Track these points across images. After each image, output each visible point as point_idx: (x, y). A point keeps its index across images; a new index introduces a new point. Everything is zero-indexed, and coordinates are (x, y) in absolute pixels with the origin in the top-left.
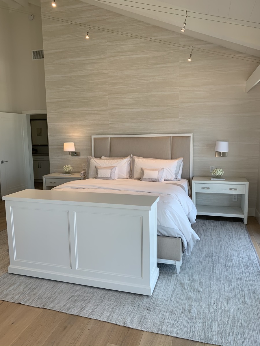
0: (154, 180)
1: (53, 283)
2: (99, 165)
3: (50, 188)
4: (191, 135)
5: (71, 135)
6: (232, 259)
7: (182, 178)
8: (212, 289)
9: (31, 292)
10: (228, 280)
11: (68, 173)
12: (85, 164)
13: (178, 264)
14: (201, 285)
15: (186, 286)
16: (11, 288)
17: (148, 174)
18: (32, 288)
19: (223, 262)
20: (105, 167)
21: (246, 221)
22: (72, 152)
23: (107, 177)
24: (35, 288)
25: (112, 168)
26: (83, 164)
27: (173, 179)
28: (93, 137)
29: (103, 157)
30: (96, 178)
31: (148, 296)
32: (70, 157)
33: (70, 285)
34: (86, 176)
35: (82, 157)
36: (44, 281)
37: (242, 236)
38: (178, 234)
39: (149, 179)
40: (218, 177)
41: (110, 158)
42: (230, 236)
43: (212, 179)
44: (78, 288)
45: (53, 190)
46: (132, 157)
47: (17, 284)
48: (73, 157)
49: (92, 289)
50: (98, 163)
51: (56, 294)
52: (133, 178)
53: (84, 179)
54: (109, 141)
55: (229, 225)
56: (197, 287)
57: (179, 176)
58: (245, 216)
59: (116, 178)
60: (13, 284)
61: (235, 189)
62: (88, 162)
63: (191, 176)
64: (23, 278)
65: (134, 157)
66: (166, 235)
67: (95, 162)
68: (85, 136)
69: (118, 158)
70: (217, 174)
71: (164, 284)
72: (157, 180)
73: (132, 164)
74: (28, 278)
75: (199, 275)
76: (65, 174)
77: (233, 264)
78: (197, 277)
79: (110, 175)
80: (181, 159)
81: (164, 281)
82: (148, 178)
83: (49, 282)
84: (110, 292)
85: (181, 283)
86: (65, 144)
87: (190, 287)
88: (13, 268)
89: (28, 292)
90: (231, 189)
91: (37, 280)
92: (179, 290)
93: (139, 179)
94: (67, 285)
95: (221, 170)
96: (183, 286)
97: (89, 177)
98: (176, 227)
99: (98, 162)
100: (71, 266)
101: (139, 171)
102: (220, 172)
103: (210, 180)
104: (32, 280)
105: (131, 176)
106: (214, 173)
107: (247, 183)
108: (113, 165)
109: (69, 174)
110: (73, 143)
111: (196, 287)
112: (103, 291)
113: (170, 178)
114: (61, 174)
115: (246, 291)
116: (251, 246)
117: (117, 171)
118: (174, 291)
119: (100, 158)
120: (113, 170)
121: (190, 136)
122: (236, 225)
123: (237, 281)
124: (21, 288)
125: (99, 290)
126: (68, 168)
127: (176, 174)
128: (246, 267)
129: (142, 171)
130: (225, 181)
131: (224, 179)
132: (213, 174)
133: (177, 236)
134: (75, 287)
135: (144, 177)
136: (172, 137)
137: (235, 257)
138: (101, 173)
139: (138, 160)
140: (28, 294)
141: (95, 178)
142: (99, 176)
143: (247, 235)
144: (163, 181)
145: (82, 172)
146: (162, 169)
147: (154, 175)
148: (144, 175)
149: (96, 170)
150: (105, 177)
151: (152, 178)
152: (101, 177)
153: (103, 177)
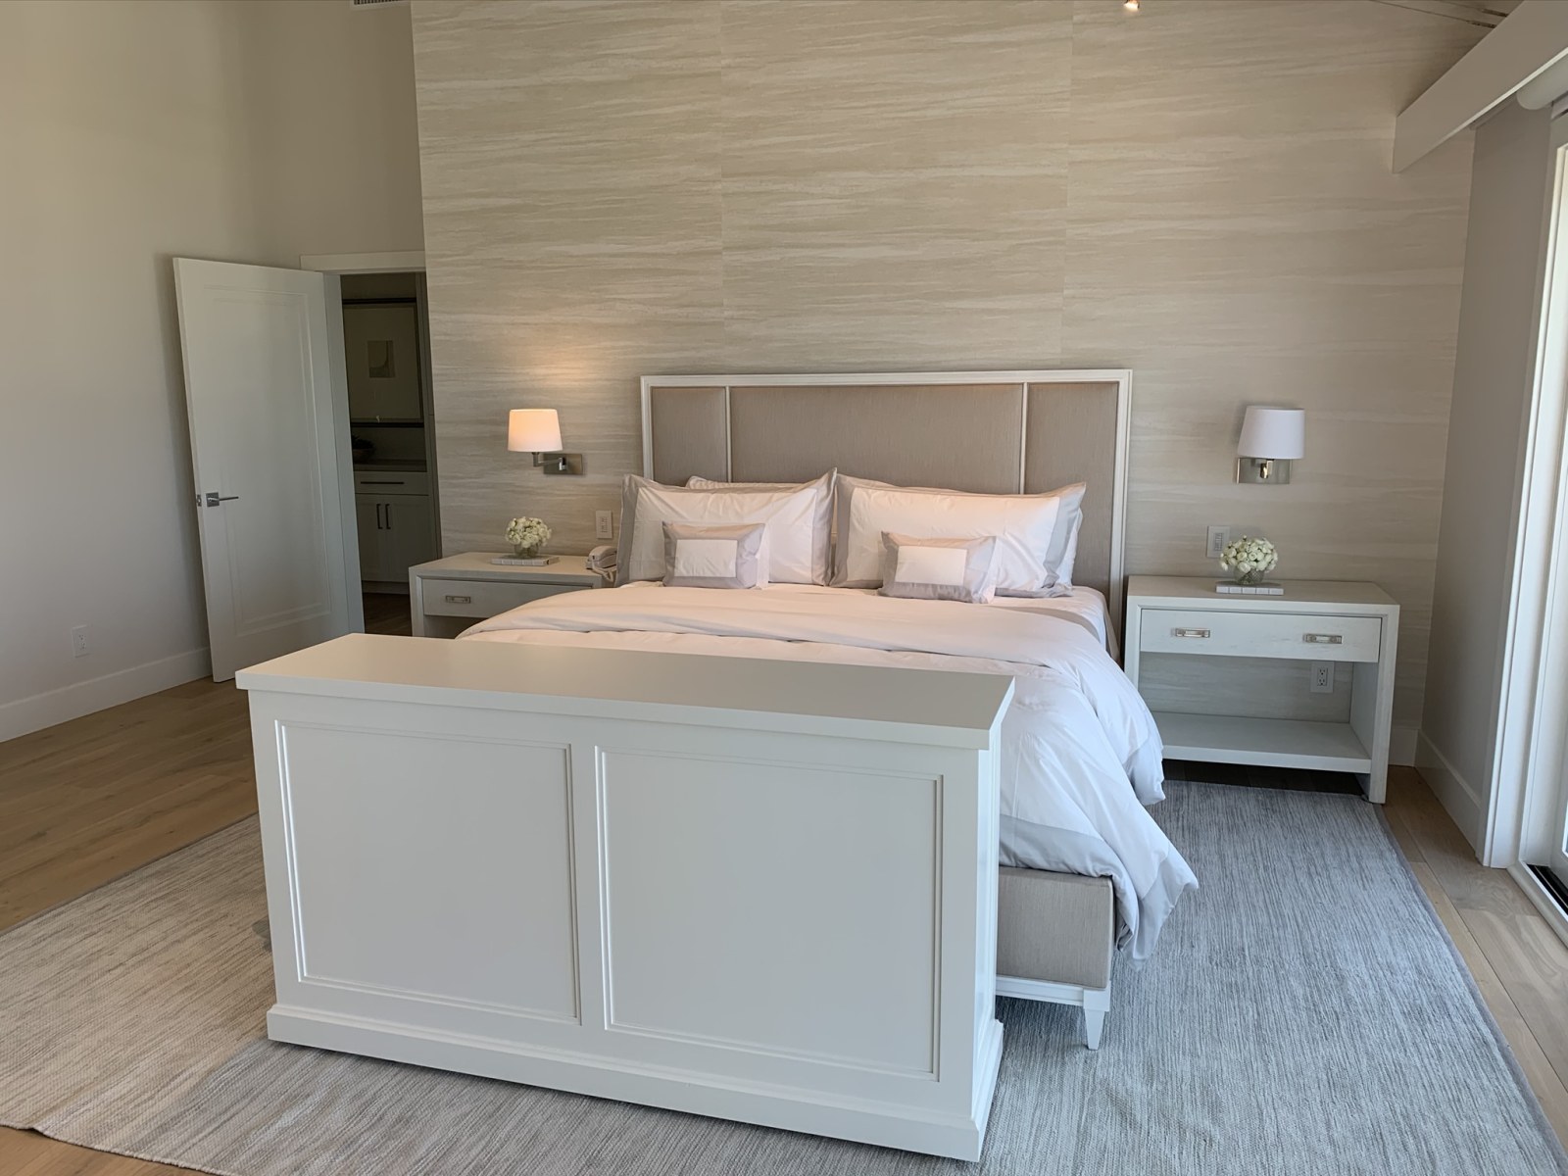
0: (944, 594)
1: (490, 1094)
2: (682, 517)
3: (451, 626)
4: (1123, 377)
5: (540, 371)
6: (1341, 979)
7: (1075, 582)
8: (1270, 1130)
9: (389, 1136)
10: (1337, 1083)
11: (529, 553)
12: (607, 514)
13: (1095, 1005)
14: (1215, 1109)
15: (1141, 1116)
16: (287, 1119)
17: (917, 563)
18: (390, 1118)
19: (1300, 992)
20: (708, 530)
21: (1378, 791)
22: (547, 456)
23: (718, 575)
24: (403, 1121)
25: (741, 534)
26: (600, 514)
27: (1036, 587)
28: (646, 383)
29: (693, 482)
30: (664, 578)
31: (959, 1163)
32: (537, 477)
33: (573, 1102)
34: (614, 574)
35: (592, 478)
36: (445, 1083)
37: (1373, 864)
38: (1096, 859)
39: (923, 589)
40: (1250, 579)
41: (732, 485)
42: (1310, 860)
43: (1221, 589)
44: (615, 1117)
45: (469, 638)
46: (838, 483)
47: (317, 1098)
48: (553, 479)
49: (682, 1125)
50: (677, 509)
51: (511, 1150)
52: (844, 584)
53: (608, 584)
54: (723, 407)
55: (1297, 805)
56: (1196, 1118)
57: (1064, 576)
58: (1374, 766)
59: (762, 583)
60: (293, 1100)
61: (1335, 639)
62: (627, 503)
63: (1116, 574)
64: (343, 1065)
65: (848, 480)
66: (1039, 861)
67: (659, 503)
68: (607, 380)
69: (769, 485)
70: (1246, 567)
71: (1031, 1099)
72: (964, 594)
73: (838, 514)
74: (366, 1067)
75: (1194, 1055)
76: (514, 561)
77: (1348, 1001)
78: (1184, 1066)
79: (732, 567)
80: (1075, 494)
81: (1032, 1087)
82: (919, 585)
83: (470, 1091)
84: (771, 1140)
85: (1112, 1098)
86: (513, 413)
87: (1163, 1114)
88: (287, 1017)
89: (370, 1139)
90: (1311, 638)
91: (412, 1079)
92: (1108, 1132)
93: (876, 586)
94: (559, 1104)
95: (1268, 546)
96: (1125, 1115)
97: (633, 575)
98: (1084, 825)
99: (672, 505)
100: (577, 1013)
101: (874, 548)
102: (1261, 556)
103: (1212, 592)
104: (387, 1077)
105: (833, 570)
106: (1233, 561)
107: (1392, 612)
108: (747, 521)
109: (534, 561)
110: (554, 412)
111: (1189, 1120)
112: (740, 1136)
113: (1020, 582)
114: (493, 561)
115: (1437, 1142)
116: (1420, 911)
117: (764, 547)
118: (1083, 1135)
119: (682, 483)
120: (748, 544)
121: (1118, 383)
122: (1333, 809)
123: (1384, 1090)
124: (336, 1118)
125: (719, 1132)
126: (530, 530)
127: (1052, 565)
128: (1416, 1014)
129: (890, 550)
130: (1287, 596)
131: (1280, 591)
132: (1225, 566)
133: (1092, 868)
134: (599, 1110)
135: (901, 576)
136: (1029, 384)
137: (1356, 968)
138: (691, 557)
139: (870, 497)
140: (372, 1151)
141: (660, 579)
142: (681, 570)
143: (1392, 859)
144: (988, 594)
145: (598, 551)
146: (987, 539)
147: (949, 567)
148: (898, 567)
149: (668, 540)
150: (708, 574)
151: (938, 581)
152: (691, 575)
153: (702, 575)
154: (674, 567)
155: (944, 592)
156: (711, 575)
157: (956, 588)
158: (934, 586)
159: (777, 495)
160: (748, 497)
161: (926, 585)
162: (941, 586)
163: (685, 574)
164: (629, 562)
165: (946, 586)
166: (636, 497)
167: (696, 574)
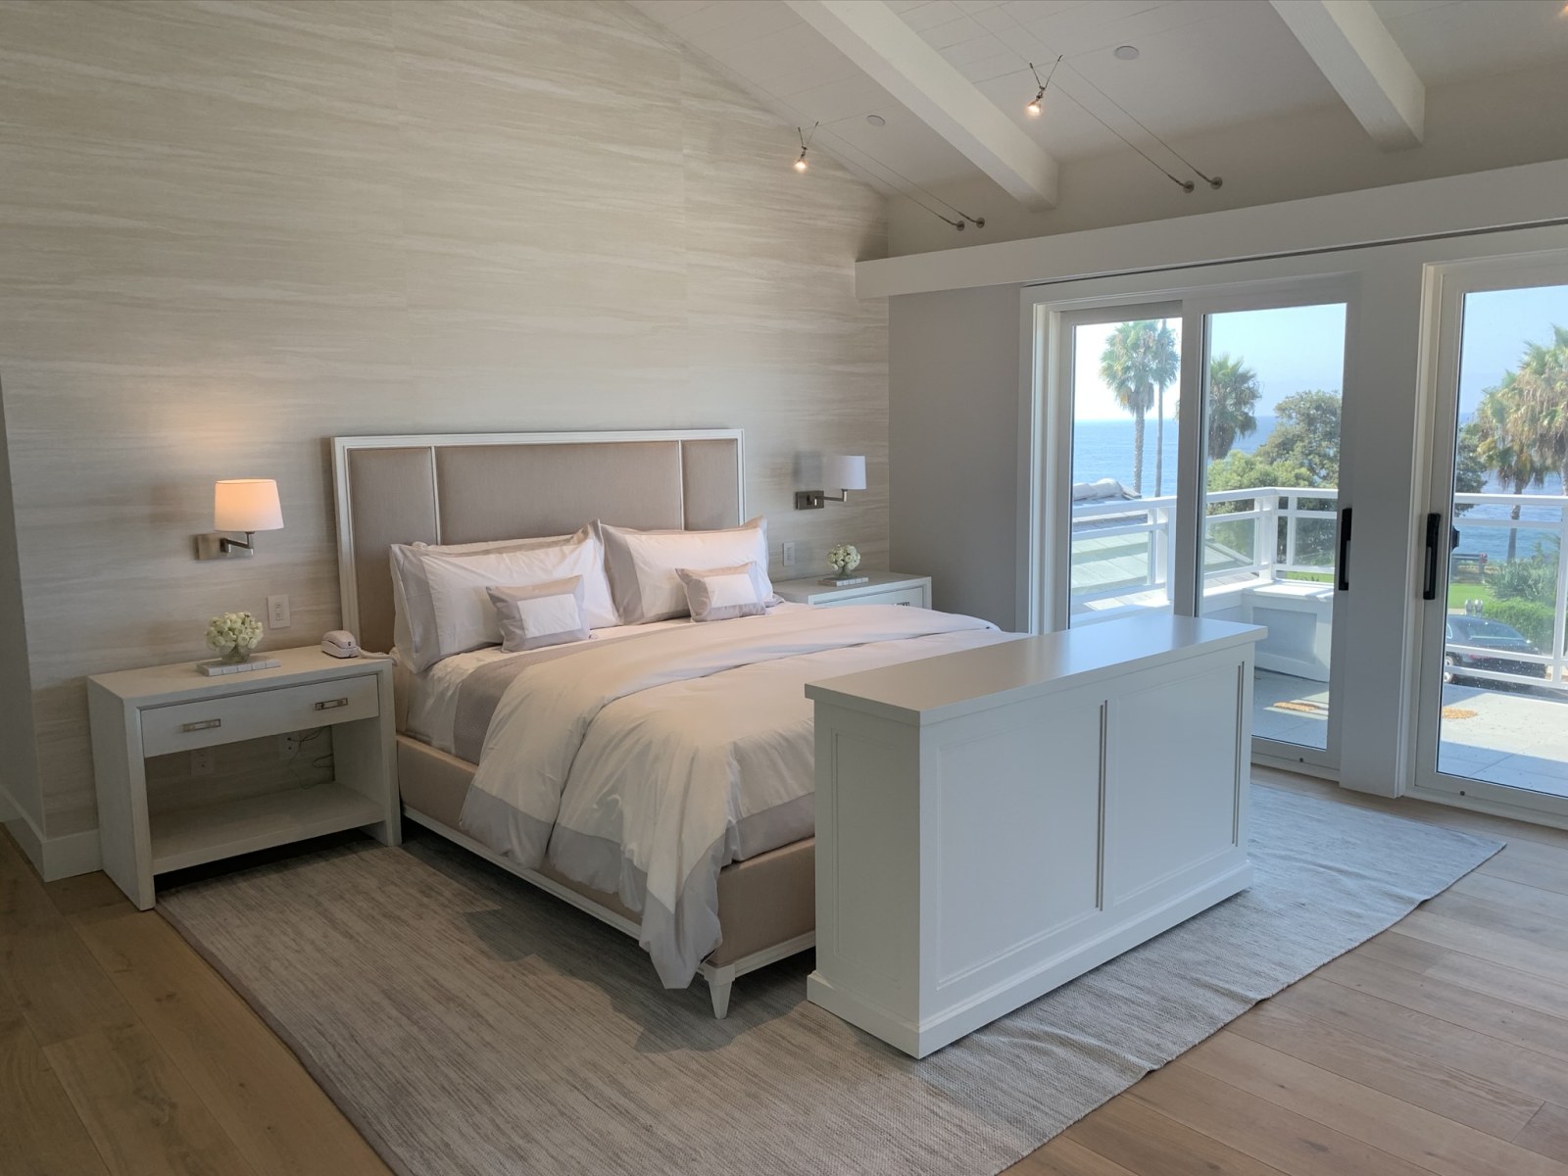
0: (742, 612)
4: (739, 436)
12: (283, 598)
17: (724, 591)
30: (506, 644)
39: (731, 611)
54: (429, 467)
82: (728, 608)
101: (670, 584)
107: (927, 582)
110: (275, 482)
121: (737, 440)
129: (692, 583)
130: (872, 583)
135: (716, 602)
136: (683, 441)
138: (538, 618)
142: (532, 630)
146: (748, 565)
148: (710, 595)
149: (499, 604)
150: (560, 630)
151: (742, 603)
152: (543, 634)
153: (553, 632)
154: (522, 628)
155: (745, 610)
156: (562, 631)
157: (754, 605)
158: (740, 607)
159: (567, 549)
160: (540, 553)
161: (734, 607)
162: (745, 605)
163: (537, 634)
164: (437, 636)
165: (749, 605)
166: (423, 568)
167: (548, 633)
